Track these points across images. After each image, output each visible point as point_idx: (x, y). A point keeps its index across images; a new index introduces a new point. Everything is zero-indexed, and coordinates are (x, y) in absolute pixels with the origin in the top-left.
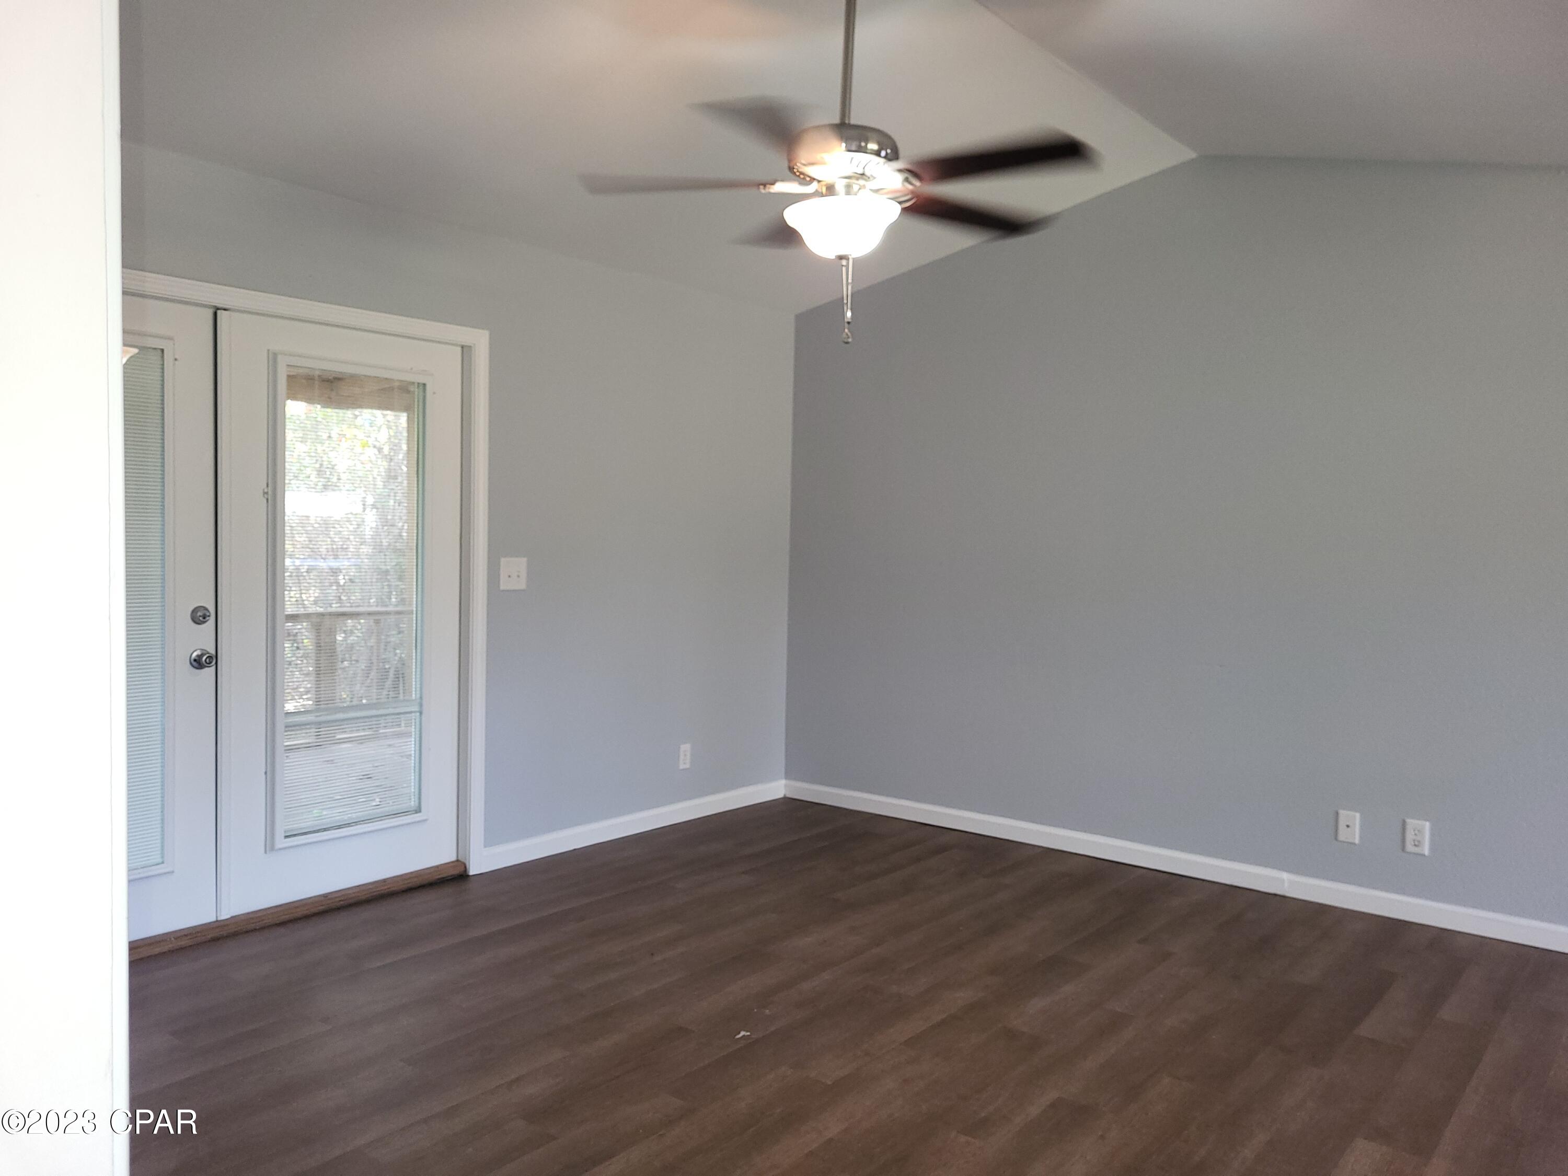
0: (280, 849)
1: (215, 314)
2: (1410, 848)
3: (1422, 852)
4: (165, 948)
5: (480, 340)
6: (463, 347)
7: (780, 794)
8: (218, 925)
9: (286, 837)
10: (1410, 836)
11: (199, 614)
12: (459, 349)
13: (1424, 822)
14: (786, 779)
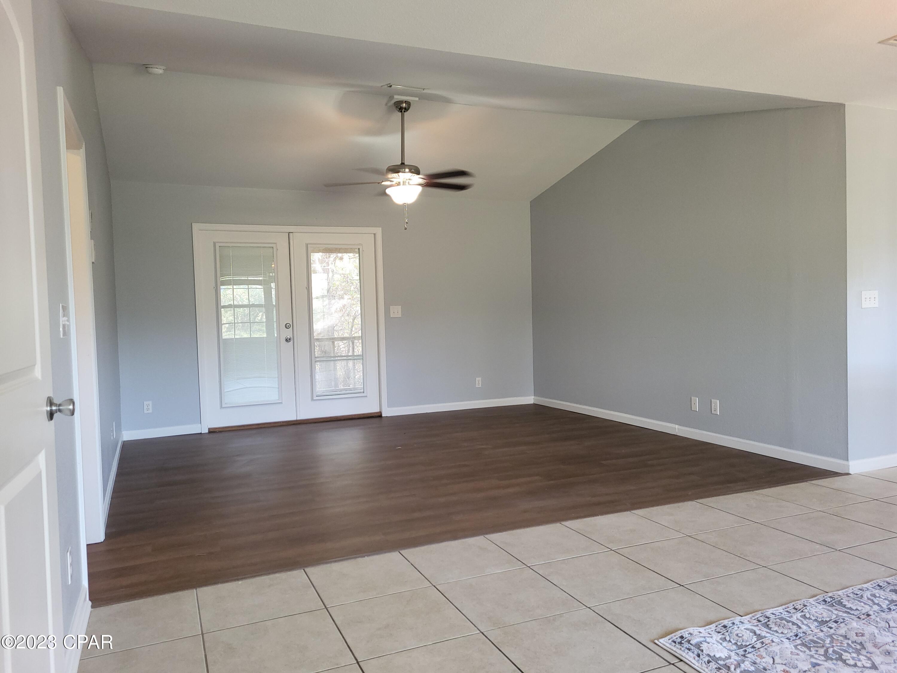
0: (315, 400)
1: (289, 234)
2: (713, 412)
3: (716, 413)
4: (279, 424)
5: (379, 231)
6: (374, 234)
7: (532, 402)
8: (297, 421)
9: (317, 396)
10: (713, 405)
11: (287, 325)
12: (373, 235)
13: (716, 400)
14: (534, 396)
